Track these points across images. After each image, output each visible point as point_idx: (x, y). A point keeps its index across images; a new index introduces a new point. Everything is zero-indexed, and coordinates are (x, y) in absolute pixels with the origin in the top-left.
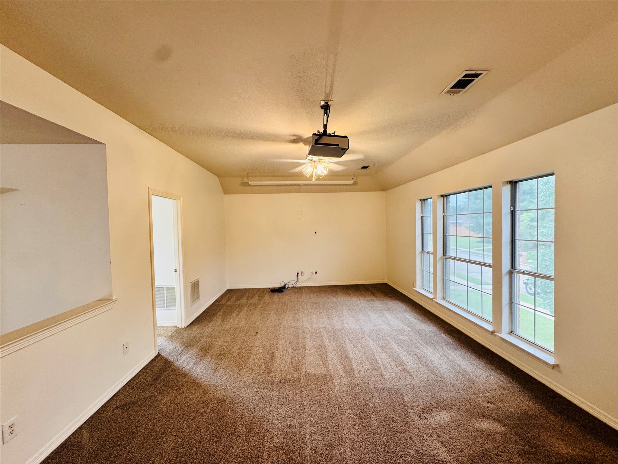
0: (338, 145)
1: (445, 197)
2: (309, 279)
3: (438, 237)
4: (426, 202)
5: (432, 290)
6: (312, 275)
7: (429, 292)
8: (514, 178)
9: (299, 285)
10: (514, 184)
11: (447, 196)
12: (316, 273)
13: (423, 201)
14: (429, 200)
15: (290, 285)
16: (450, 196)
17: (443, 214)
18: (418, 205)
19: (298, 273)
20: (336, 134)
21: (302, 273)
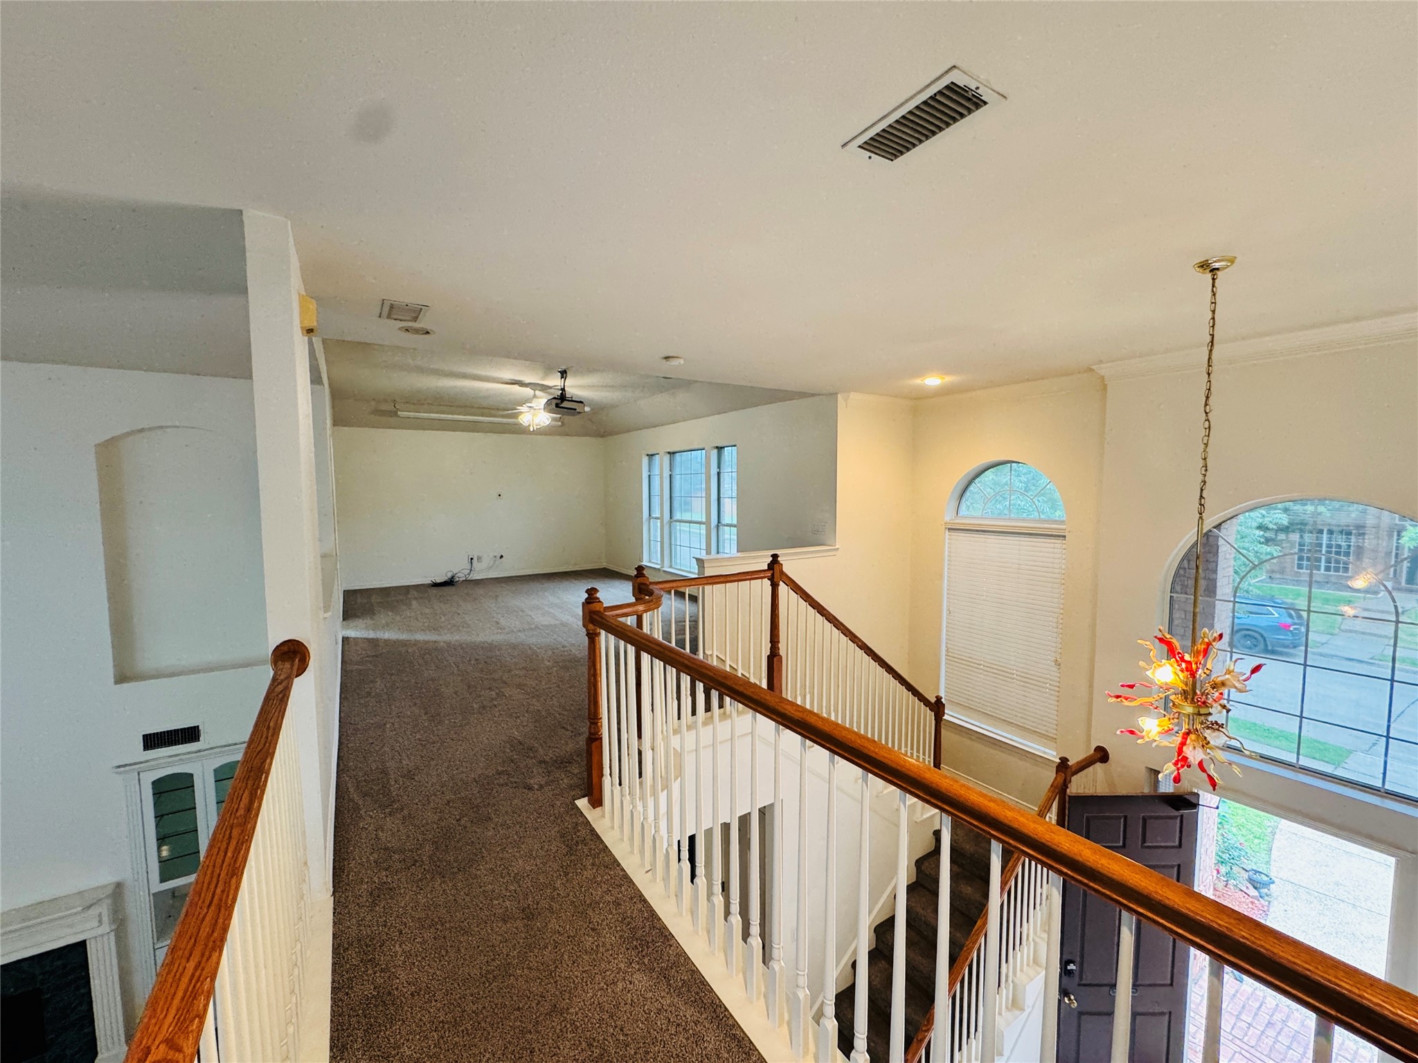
0: (575, 410)
1: (672, 454)
2: (490, 568)
3: (665, 498)
4: (654, 457)
5: (659, 562)
6: (495, 561)
7: (657, 564)
8: (720, 445)
9: (475, 576)
10: (720, 449)
11: (674, 453)
12: (502, 557)
13: (651, 456)
14: (657, 456)
15: (461, 577)
16: (677, 454)
17: (670, 473)
18: (645, 460)
19: (472, 559)
20: (573, 399)
21: (479, 558)
